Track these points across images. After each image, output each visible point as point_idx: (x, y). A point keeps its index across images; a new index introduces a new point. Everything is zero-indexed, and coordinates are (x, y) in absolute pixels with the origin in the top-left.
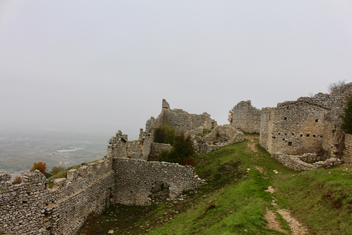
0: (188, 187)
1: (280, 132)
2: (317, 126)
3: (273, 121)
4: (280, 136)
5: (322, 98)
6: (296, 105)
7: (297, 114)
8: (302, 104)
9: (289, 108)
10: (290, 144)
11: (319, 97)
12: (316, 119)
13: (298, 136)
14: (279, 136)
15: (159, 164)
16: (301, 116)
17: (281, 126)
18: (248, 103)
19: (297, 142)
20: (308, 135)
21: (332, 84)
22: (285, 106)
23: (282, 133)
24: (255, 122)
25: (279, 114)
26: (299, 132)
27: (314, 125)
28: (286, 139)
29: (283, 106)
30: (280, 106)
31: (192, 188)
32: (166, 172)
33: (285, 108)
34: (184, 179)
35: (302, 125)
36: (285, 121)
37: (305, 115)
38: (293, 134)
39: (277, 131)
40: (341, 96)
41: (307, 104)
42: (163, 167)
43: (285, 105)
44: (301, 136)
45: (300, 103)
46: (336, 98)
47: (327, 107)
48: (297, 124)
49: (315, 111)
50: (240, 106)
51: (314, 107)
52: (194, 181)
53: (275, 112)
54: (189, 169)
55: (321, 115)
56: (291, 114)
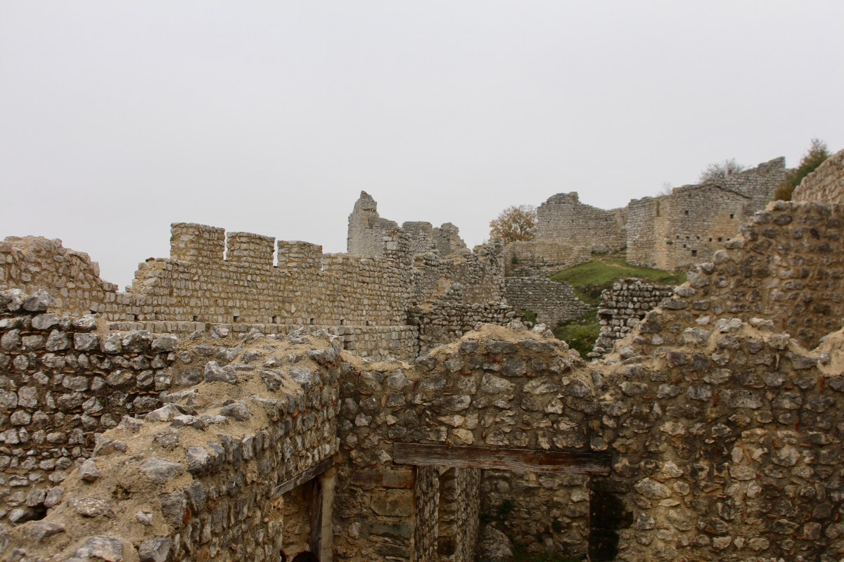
0: (566, 316)
1: (679, 235)
2: (733, 224)
3: (668, 217)
4: (679, 240)
5: (739, 180)
6: (702, 191)
7: (704, 205)
8: (710, 189)
9: (692, 195)
10: (694, 252)
11: (734, 179)
12: (731, 213)
13: (706, 240)
14: (677, 241)
15: (520, 280)
16: (710, 209)
17: (680, 224)
18: (573, 197)
19: (705, 251)
20: (720, 239)
21: (712, 166)
22: (685, 193)
23: (681, 236)
24: (592, 232)
25: (677, 205)
26: (706, 235)
27: (729, 223)
28: (689, 246)
29: (683, 191)
30: (679, 192)
31: (572, 316)
32: (530, 293)
33: (685, 195)
34: (560, 303)
35: (710, 224)
36: (686, 216)
37: (714, 207)
38: (698, 238)
39: (675, 233)
40: (766, 179)
41: (718, 189)
42: (526, 285)
43: (686, 191)
44: (711, 240)
45: (708, 187)
46: (759, 182)
47: (746, 195)
48: (704, 221)
49: (729, 201)
50: (554, 203)
51: (728, 194)
52: (575, 305)
53: (671, 202)
54: (567, 287)
55: (739, 207)
56: (694, 205)
